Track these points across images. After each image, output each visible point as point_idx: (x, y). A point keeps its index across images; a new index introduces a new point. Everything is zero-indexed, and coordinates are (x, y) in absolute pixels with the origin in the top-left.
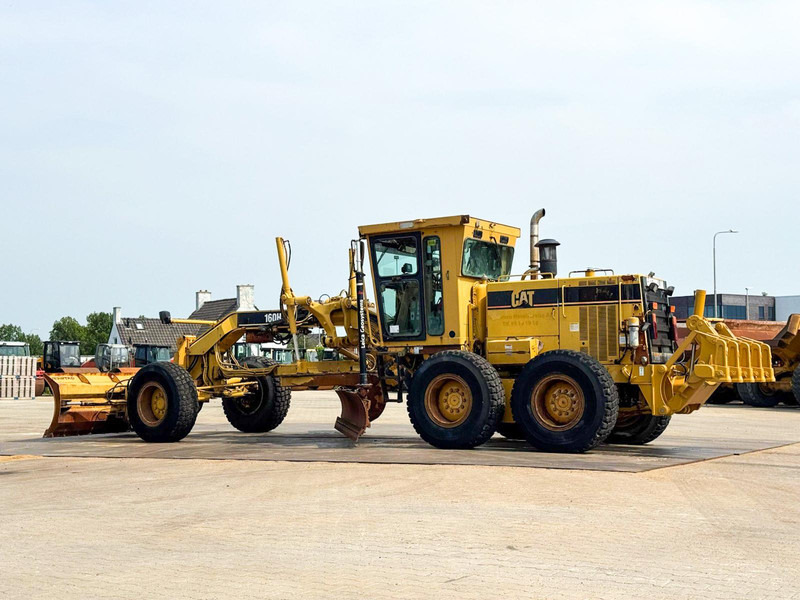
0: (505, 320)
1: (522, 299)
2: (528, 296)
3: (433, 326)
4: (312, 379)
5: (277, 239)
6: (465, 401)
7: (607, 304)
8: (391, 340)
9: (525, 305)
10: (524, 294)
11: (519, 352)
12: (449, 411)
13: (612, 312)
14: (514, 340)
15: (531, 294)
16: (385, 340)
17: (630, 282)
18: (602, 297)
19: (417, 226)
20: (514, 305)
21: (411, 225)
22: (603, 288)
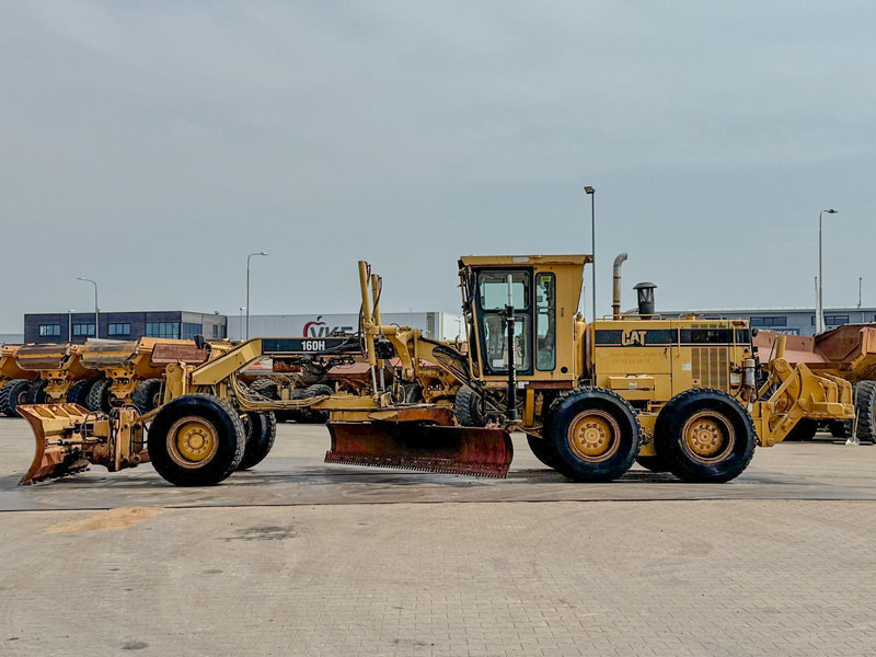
0: (615, 358)
1: (633, 338)
2: (639, 336)
3: (543, 361)
4: (396, 413)
5: (360, 263)
6: (602, 436)
7: (718, 347)
8: (493, 374)
9: (637, 344)
10: (635, 333)
11: (643, 389)
12: (585, 445)
13: (723, 354)
14: (634, 377)
15: (643, 334)
16: (485, 374)
17: (740, 327)
18: (713, 340)
19: (532, 262)
20: (624, 344)
21: (526, 260)
22: (715, 331)
